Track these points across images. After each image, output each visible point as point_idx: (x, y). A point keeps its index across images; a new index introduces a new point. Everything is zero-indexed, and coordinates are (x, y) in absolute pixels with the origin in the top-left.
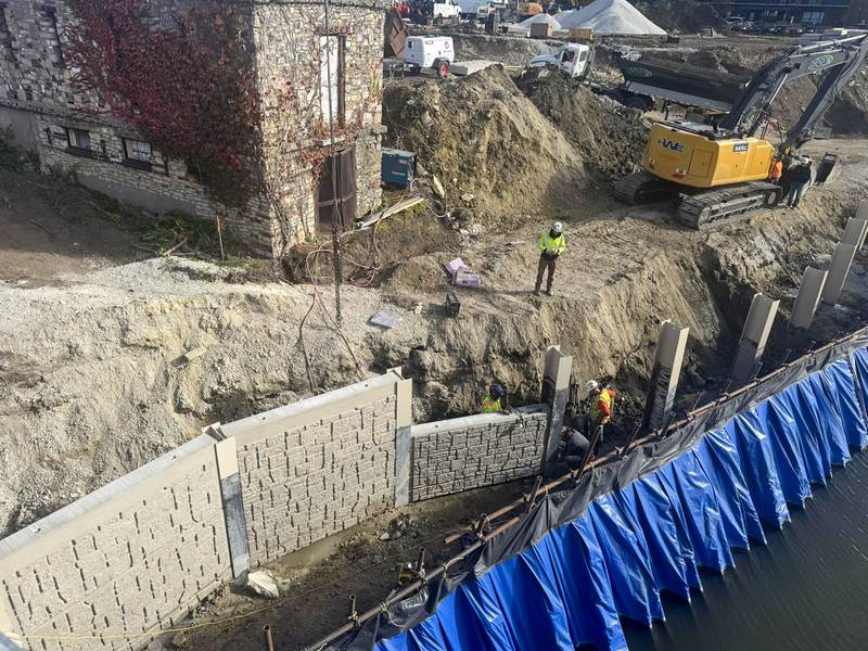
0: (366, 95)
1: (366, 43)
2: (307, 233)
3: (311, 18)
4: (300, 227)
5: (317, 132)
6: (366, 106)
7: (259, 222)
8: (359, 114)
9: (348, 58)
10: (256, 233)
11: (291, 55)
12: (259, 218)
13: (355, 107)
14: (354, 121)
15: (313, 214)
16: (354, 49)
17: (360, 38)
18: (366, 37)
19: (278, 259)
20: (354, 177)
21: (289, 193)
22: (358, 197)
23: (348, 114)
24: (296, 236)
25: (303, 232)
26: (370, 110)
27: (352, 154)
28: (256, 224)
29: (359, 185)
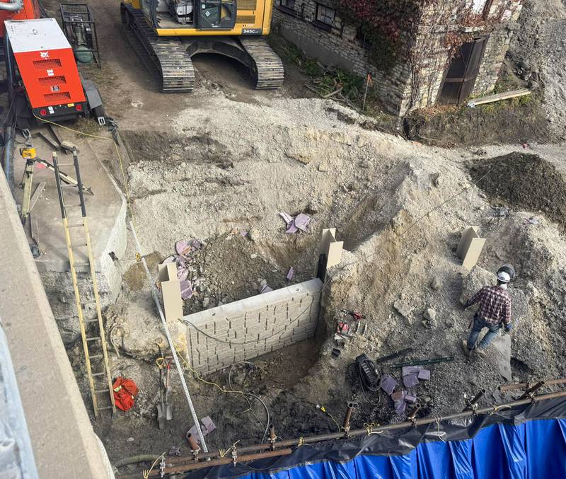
2: (429, 102)
4: (426, 95)
5: (464, 20)
6: (509, 4)
7: (397, 85)
8: (502, 10)
10: (392, 93)
12: (398, 83)
13: (500, 3)
14: (495, 15)
15: (438, 87)
19: (402, 118)
20: (479, 63)
21: (426, 66)
22: (477, 80)
23: (493, 9)
24: (421, 102)
25: (426, 100)
26: (511, 8)
27: (484, 43)
28: (394, 87)
29: (481, 70)
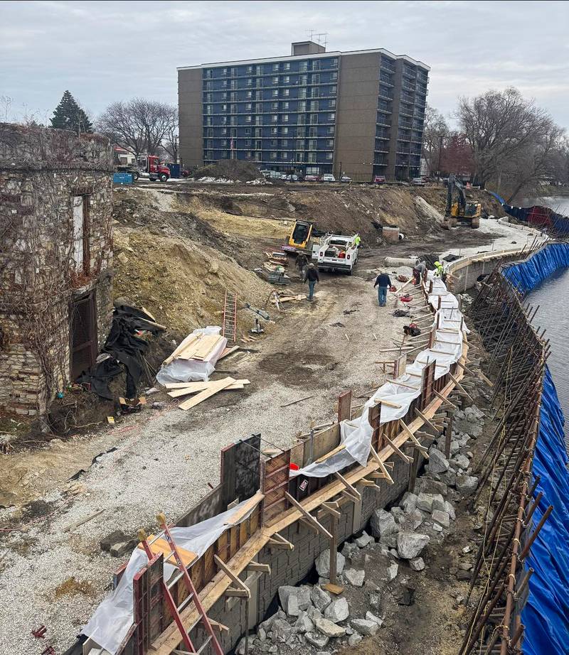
0: (103, 244)
1: (102, 201)
2: (65, 382)
3: (68, 182)
4: (60, 376)
5: (72, 283)
6: (103, 253)
8: (99, 262)
9: (91, 214)
11: (54, 215)
13: (96, 256)
14: (95, 268)
15: (68, 362)
16: (95, 206)
17: (99, 197)
18: (102, 196)
19: (44, 415)
20: (96, 318)
21: (52, 344)
22: (99, 336)
23: (92, 262)
24: (57, 386)
25: (62, 382)
26: (106, 257)
27: (94, 298)
28: (17, 383)
29: (99, 325)
